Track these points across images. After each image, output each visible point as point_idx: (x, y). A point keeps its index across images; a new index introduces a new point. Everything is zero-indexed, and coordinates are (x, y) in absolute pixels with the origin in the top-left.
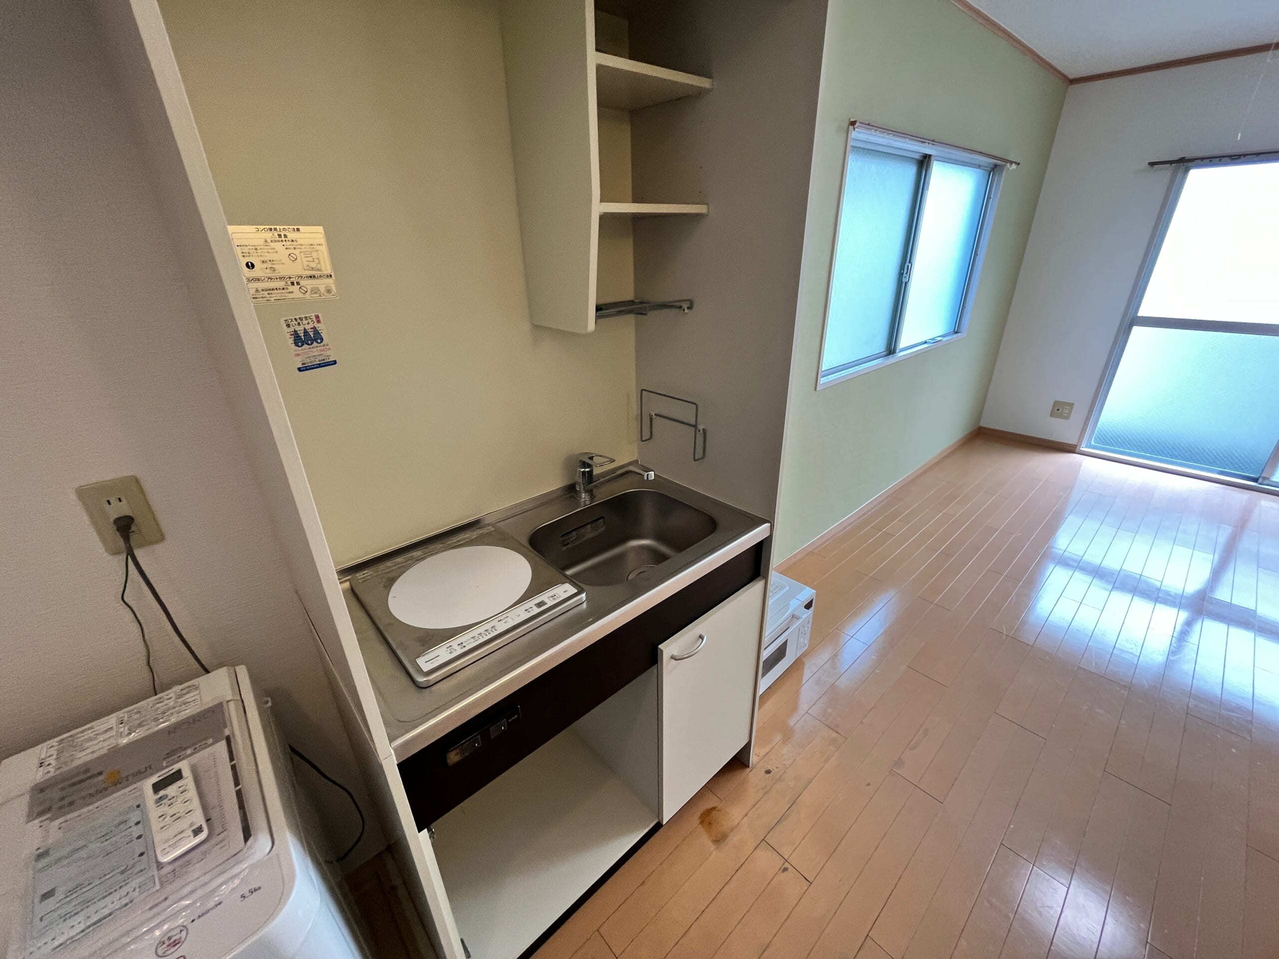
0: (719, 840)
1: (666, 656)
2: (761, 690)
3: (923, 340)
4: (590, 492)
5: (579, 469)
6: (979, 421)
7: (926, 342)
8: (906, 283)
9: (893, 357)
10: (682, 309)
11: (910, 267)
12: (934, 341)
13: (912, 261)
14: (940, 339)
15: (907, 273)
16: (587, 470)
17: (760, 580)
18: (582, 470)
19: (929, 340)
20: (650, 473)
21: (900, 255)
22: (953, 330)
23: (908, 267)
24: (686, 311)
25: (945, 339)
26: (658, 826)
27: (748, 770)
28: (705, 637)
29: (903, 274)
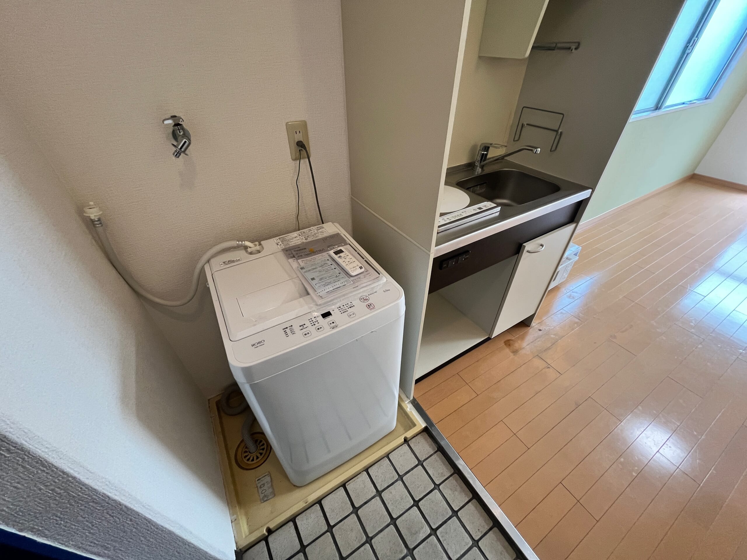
0: (515, 352)
1: (527, 248)
2: (549, 289)
3: (682, 102)
4: (482, 167)
5: (481, 152)
6: (696, 168)
7: (684, 103)
8: (688, 54)
9: (658, 111)
10: (571, 50)
11: (696, 41)
12: (691, 102)
13: (698, 36)
14: (695, 101)
15: (691, 46)
16: (486, 153)
17: (574, 223)
18: (483, 152)
19: (688, 101)
20: (539, 149)
21: (692, 31)
22: (705, 96)
23: (694, 40)
24: (573, 51)
25: (699, 102)
26: (489, 339)
27: (529, 328)
28: (544, 245)
29: (688, 46)
